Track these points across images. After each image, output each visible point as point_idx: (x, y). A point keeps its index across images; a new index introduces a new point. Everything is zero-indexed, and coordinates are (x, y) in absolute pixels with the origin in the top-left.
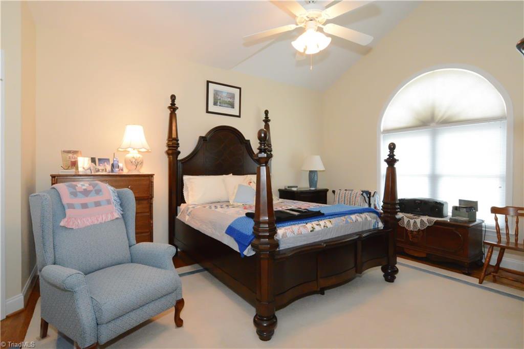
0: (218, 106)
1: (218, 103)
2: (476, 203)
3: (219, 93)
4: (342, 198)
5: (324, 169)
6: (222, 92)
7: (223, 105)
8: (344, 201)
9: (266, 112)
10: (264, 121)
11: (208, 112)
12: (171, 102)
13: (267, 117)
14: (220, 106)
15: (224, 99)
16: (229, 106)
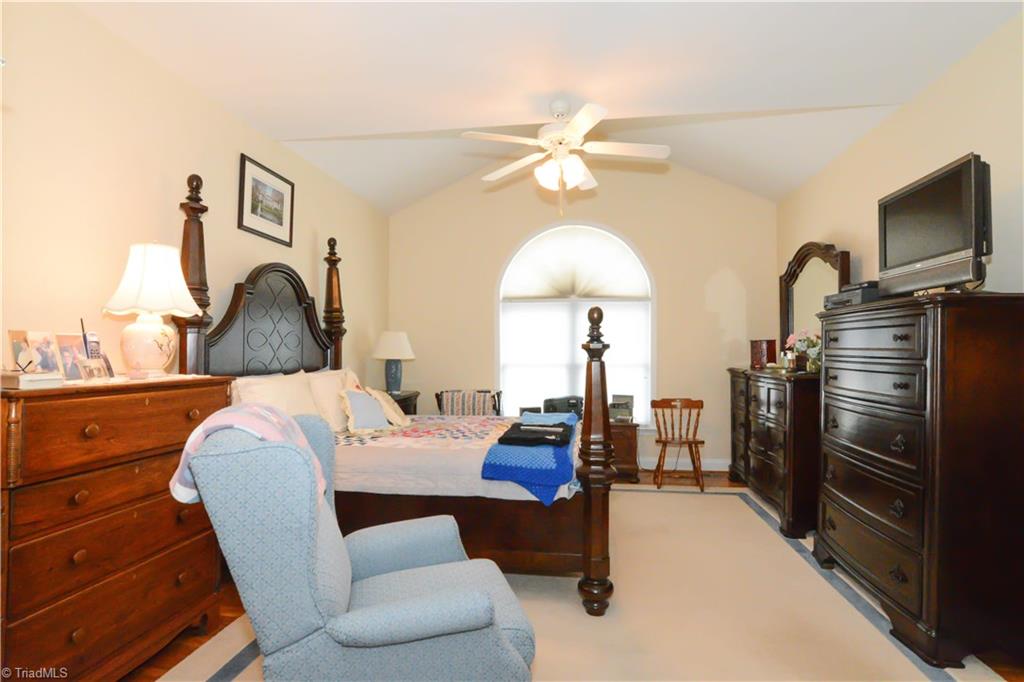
0: (258, 217)
1: (259, 209)
2: (631, 397)
3: (260, 187)
4: (458, 405)
5: (412, 357)
6: (265, 185)
7: (268, 216)
8: (463, 409)
9: (332, 243)
10: (326, 259)
11: (240, 225)
12: (188, 194)
13: (332, 253)
14: (261, 216)
15: (268, 202)
16: (275, 219)
